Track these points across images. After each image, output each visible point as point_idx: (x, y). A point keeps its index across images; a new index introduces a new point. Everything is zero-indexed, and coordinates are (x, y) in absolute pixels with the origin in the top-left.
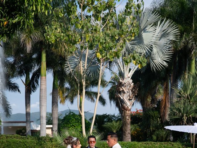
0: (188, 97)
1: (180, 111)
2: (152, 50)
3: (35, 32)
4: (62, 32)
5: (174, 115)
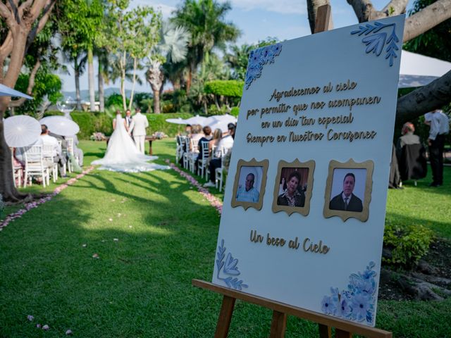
2: (172, 49)
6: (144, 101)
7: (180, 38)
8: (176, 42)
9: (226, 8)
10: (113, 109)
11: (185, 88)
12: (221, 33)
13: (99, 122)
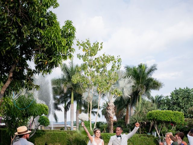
0: (139, 113)
1: (135, 119)
2: (123, 90)
3: (68, 83)
4: (80, 78)
5: (133, 121)
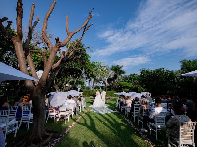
6: (103, 88)
7: (112, 73)
8: (111, 74)
9: (122, 67)
10: (96, 89)
11: (112, 85)
12: (121, 72)
13: (93, 93)
